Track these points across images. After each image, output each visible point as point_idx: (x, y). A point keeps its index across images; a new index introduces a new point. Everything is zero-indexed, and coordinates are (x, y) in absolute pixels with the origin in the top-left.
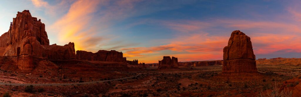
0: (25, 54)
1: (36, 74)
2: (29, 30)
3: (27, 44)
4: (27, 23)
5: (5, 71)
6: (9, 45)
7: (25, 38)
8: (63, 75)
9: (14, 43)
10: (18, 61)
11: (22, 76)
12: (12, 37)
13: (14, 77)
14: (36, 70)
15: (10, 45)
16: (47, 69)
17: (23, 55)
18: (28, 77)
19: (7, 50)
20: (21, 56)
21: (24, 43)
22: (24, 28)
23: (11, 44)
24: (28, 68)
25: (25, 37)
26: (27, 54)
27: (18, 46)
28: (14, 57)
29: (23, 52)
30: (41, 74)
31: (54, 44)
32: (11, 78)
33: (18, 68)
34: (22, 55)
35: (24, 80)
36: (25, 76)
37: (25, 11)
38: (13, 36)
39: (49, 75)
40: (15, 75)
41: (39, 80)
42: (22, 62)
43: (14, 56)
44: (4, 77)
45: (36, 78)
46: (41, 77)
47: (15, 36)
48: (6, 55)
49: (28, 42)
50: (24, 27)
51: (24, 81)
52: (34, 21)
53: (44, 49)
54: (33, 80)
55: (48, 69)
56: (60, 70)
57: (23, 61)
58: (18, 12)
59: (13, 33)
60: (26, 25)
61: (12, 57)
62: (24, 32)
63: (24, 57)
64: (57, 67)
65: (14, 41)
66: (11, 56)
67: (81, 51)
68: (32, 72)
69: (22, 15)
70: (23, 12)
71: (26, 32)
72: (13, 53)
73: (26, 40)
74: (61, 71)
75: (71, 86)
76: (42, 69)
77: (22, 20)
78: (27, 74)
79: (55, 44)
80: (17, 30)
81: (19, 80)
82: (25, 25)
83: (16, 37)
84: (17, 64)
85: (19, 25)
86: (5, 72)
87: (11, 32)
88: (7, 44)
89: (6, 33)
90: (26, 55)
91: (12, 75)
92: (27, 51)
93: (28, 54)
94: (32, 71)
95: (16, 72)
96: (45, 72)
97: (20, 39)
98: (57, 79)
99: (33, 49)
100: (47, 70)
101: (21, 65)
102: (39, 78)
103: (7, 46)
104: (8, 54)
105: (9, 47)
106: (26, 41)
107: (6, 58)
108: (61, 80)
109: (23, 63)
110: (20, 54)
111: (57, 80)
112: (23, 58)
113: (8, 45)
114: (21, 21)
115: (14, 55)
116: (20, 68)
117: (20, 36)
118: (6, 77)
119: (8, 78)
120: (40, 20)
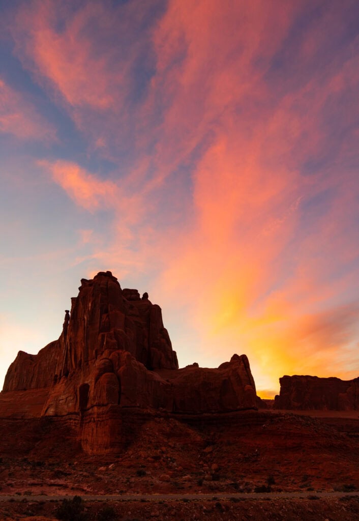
0: (99, 405)
1: (129, 467)
2: (112, 332)
3: (106, 374)
4: (106, 311)
5: (39, 464)
6: (60, 378)
7: (102, 354)
8: (214, 466)
9: (74, 373)
10: (81, 426)
11: (85, 476)
12: (69, 356)
13: (61, 482)
14: (130, 452)
15: (62, 380)
16: (164, 449)
17: (96, 409)
18: (101, 479)
19: (53, 395)
20: (90, 411)
21: (98, 372)
22: (98, 325)
23: (66, 375)
24: (106, 448)
25: (103, 352)
26: (106, 402)
27: (84, 381)
28: (74, 416)
29: (94, 399)
30: (142, 467)
31: (191, 363)
32: (52, 485)
33: (80, 449)
34: (92, 407)
35: (89, 487)
36: (92, 474)
37: (100, 274)
38: (71, 351)
39: (170, 468)
40: (66, 475)
41: (133, 485)
42: (93, 430)
43: (71, 414)
44: (31, 481)
45: (125, 480)
46: (141, 474)
47: (75, 351)
48: (51, 412)
49: (109, 367)
50: (100, 322)
51: (89, 490)
52: (130, 299)
53: (159, 382)
54: (113, 485)
55: (170, 446)
56: (208, 449)
57: (93, 425)
58: (83, 281)
59: (70, 343)
60: (104, 316)
61: (67, 417)
62: (100, 338)
63: (98, 414)
64: (199, 438)
65: (74, 367)
66: (65, 413)
67: (295, 377)
68: (116, 460)
69: (92, 288)
70: (95, 277)
71: (103, 336)
72: (70, 404)
73: (102, 361)
74: (211, 453)
75: (208, 503)
76: (149, 448)
77: (92, 304)
78: (102, 468)
79: (196, 365)
80: (81, 333)
81: (72, 489)
82: (101, 318)
83: (79, 355)
84: (78, 439)
85: (85, 318)
86: (38, 468)
87: (65, 338)
88: (56, 376)
89: (52, 345)
90: (103, 405)
91: (57, 475)
92: (104, 394)
93: (108, 404)
94: (118, 457)
95: (70, 464)
96: (156, 458)
97: (89, 358)
98: (190, 480)
99: (122, 387)
100: (163, 452)
101: (89, 438)
102: (133, 480)
103: (55, 383)
104: (57, 407)
105: (60, 387)
106: (104, 364)
107: (48, 420)
108: (200, 484)
109: (95, 431)
110: (89, 406)
111: (189, 484)
112: (95, 416)
113: (56, 380)
114: (90, 305)
115: (72, 410)
116: (87, 449)
117: (90, 350)
118: (36, 481)
119: (42, 485)
120: (146, 295)
